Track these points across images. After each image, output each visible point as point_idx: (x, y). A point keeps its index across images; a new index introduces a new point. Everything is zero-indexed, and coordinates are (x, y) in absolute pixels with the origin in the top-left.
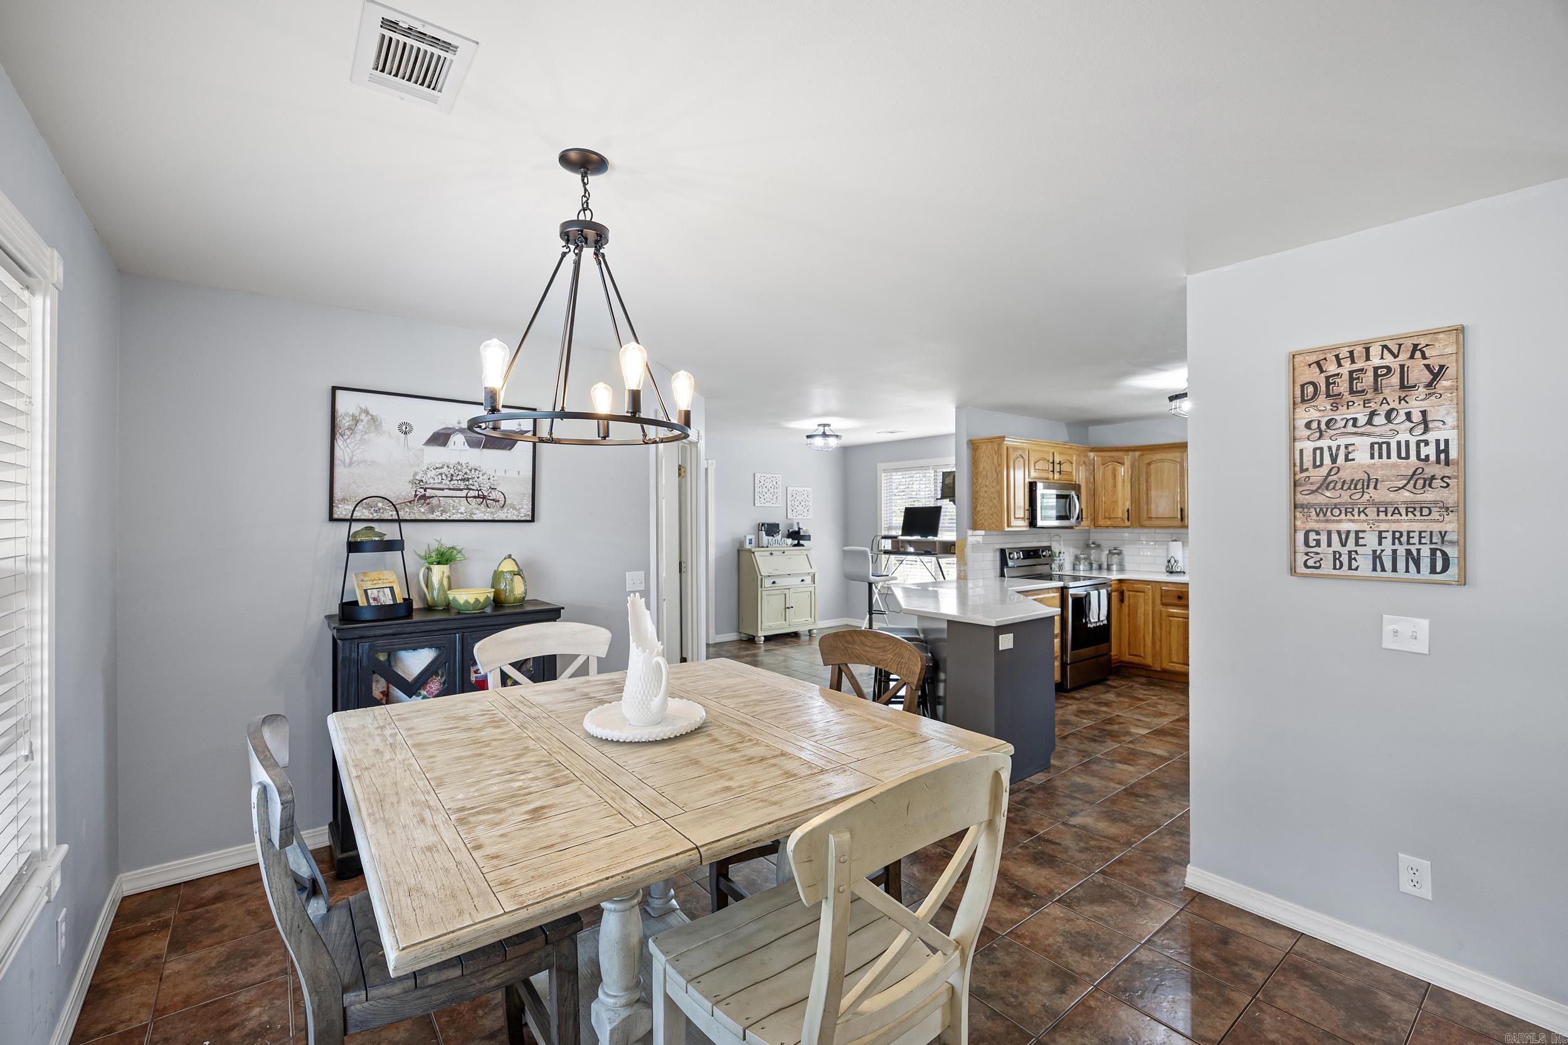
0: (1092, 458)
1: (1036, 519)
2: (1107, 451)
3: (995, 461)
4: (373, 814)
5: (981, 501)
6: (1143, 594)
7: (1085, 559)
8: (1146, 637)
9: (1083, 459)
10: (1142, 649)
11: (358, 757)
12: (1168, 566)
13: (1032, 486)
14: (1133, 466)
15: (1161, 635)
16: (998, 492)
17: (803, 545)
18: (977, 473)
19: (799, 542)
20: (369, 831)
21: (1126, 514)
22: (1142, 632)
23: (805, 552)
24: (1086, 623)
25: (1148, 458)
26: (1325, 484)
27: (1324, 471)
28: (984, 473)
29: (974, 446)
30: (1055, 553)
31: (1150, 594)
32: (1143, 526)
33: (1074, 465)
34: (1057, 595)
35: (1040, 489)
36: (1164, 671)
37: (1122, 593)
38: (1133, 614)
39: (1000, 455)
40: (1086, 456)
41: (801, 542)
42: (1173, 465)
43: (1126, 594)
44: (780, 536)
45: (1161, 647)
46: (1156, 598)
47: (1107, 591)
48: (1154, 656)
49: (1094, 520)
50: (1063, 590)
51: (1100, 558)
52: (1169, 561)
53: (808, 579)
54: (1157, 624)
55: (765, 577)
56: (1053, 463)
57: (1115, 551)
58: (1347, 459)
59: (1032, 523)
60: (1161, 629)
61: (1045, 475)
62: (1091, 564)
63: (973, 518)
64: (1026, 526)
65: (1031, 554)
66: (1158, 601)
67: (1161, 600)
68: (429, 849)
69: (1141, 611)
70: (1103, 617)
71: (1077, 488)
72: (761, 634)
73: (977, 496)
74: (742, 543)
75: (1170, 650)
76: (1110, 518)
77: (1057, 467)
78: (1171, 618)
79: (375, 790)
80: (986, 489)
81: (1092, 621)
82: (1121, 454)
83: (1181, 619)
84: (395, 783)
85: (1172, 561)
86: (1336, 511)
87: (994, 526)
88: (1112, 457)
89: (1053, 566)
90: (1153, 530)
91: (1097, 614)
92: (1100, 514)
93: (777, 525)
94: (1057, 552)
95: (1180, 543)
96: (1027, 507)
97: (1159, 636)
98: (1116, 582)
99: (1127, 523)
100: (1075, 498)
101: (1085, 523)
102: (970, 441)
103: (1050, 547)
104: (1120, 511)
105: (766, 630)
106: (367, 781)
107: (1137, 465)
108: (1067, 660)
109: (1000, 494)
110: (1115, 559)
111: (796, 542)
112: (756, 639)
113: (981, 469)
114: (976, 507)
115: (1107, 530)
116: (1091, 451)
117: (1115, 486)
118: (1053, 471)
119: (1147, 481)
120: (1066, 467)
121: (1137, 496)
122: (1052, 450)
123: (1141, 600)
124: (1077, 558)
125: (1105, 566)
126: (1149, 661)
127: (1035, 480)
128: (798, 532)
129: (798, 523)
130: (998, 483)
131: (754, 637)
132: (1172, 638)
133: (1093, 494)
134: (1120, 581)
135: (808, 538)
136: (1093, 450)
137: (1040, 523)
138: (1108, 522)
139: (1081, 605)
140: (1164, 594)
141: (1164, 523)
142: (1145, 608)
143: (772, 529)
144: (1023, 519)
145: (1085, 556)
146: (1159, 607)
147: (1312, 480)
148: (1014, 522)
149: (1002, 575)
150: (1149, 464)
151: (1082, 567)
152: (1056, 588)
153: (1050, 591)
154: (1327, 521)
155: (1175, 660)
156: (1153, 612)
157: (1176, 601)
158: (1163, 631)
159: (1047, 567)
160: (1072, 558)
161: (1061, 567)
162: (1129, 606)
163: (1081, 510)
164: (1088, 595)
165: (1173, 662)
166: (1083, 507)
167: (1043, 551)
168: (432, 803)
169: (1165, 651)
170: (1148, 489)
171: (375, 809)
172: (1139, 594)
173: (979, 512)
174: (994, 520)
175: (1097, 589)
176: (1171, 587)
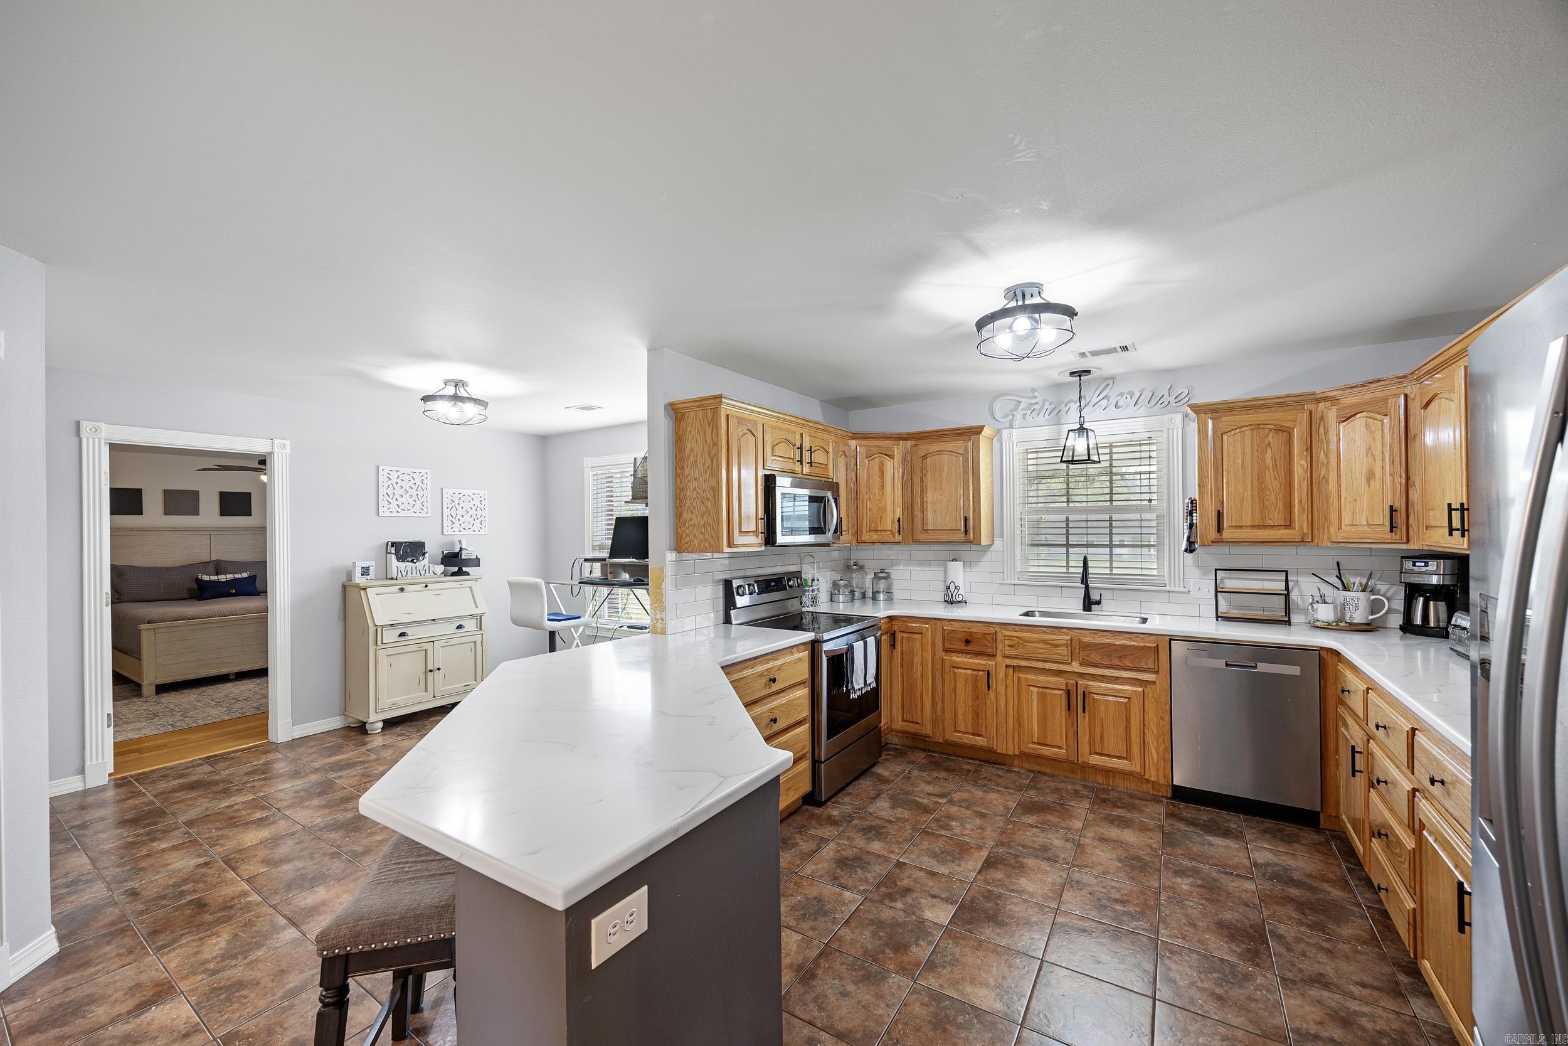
0: (853, 448)
1: (775, 533)
2: (873, 438)
3: (709, 439)
5: (688, 504)
6: (920, 636)
7: (845, 586)
8: (925, 697)
9: (842, 447)
10: (919, 712)
12: (946, 595)
13: (769, 483)
14: (904, 460)
15: (943, 693)
16: (713, 489)
17: (467, 574)
18: (681, 459)
19: (460, 569)
21: (897, 524)
22: (919, 690)
23: (469, 584)
24: (848, 691)
25: (924, 448)
28: (693, 458)
29: (677, 413)
30: (806, 580)
31: (930, 636)
32: (917, 542)
33: (831, 455)
34: (805, 654)
35: (783, 484)
36: (948, 743)
37: (893, 635)
38: (907, 664)
39: (715, 427)
40: (847, 445)
41: (464, 569)
42: (954, 459)
43: (899, 636)
44: (426, 561)
45: (943, 709)
46: (937, 641)
47: (876, 638)
48: (934, 722)
49: (857, 533)
50: (814, 646)
51: (864, 583)
52: (948, 588)
53: (470, 625)
54: (938, 677)
55: (383, 627)
56: (801, 448)
57: (882, 575)
59: (770, 538)
60: (943, 684)
61: (789, 466)
62: (852, 592)
63: (677, 533)
64: (759, 545)
65: (770, 584)
66: (940, 646)
67: (944, 645)
69: (917, 659)
70: (871, 679)
71: (834, 487)
72: (375, 720)
73: (682, 496)
74: (350, 575)
75: (956, 715)
76: (876, 531)
77: (806, 457)
78: (956, 670)
80: (695, 484)
81: (856, 687)
82: (889, 443)
83: (970, 672)
85: (952, 588)
87: (707, 545)
88: (879, 447)
89: (804, 599)
90: (927, 547)
91: (861, 679)
92: (865, 525)
93: (421, 545)
94: (810, 577)
95: (961, 563)
96: (761, 514)
97: (940, 694)
98: (887, 620)
99: (898, 538)
100: (832, 501)
101: (845, 538)
102: (671, 404)
103: (800, 572)
104: (889, 521)
105: (383, 711)
107: (909, 459)
108: (819, 756)
109: (716, 490)
110: (882, 585)
111: (456, 569)
112: (367, 726)
113: (688, 451)
114: (681, 515)
115: (872, 547)
116: (853, 438)
117: (882, 487)
118: (801, 461)
119: (922, 481)
120: (819, 457)
121: (909, 502)
122: (799, 430)
123: (918, 645)
124: (835, 585)
125: (869, 594)
126: (928, 730)
127: (773, 473)
128: (456, 555)
129: (460, 542)
130: (712, 474)
131: (365, 723)
132: (958, 697)
133: (856, 497)
134: (891, 618)
135: (476, 562)
136: (856, 436)
137: (781, 539)
138: (875, 537)
139: (840, 664)
140: (947, 636)
141: (944, 537)
142: (923, 654)
143: (410, 551)
144: (755, 533)
145: (846, 582)
146: (940, 653)
148: (738, 539)
149: (728, 620)
150: (925, 457)
151: (841, 598)
152: (804, 644)
153: (795, 650)
155: (962, 728)
156: (933, 661)
157: (962, 646)
158: (947, 686)
159: (796, 602)
160: (830, 585)
161: (814, 601)
162: (902, 653)
163: (840, 520)
164: (851, 648)
165: (959, 732)
166: (843, 515)
167: (789, 580)
169: (948, 716)
170: (923, 492)
172: (915, 636)
173: (685, 522)
174: (707, 536)
175: (863, 638)
176: (957, 626)
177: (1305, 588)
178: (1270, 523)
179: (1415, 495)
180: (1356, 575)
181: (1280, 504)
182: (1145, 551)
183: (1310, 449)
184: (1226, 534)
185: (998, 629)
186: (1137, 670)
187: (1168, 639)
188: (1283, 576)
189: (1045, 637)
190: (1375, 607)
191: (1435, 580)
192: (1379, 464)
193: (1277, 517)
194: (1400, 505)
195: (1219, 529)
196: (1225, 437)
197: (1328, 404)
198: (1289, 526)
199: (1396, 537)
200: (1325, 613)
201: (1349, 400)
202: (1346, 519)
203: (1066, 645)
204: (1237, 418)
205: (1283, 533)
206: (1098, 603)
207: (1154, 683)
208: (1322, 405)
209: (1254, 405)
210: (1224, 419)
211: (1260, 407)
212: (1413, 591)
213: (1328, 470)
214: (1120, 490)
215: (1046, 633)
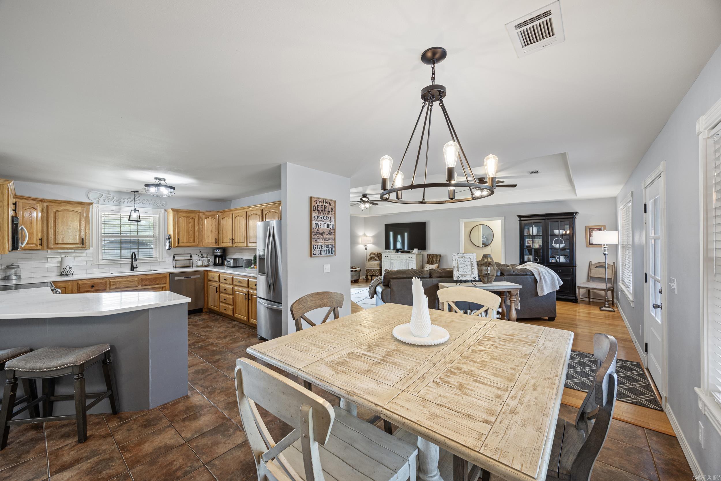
2: (26, 199)
4: (560, 357)
11: (549, 390)
14: (43, 211)
20: (565, 352)
21: (39, 241)
26: (317, 233)
27: (316, 229)
31: (71, 287)
32: (52, 249)
46: (75, 289)
58: (320, 227)
66: (76, 291)
67: (79, 290)
68: (550, 341)
79: (553, 366)
84: (542, 364)
86: (319, 240)
88: (29, 203)
99: (40, 247)
100: (25, 230)
104: (35, 240)
106: (553, 372)
107: (46, 211)
117: (31, 223)
119: (55, 222)
121: (47, 231)
138: (27, 247)
141: (68, 246)
147: (315, 231)
150: (56, 212)
154: (317, 242)
157: (89, 289)
168: (537, 351)
170: (55, 226)
171: (558, 358)
176: (85, 282)
177: (195, 258)
178: (190, 241)
179: (220, 236)
180: (205, 254)
181: (192, 237)
182: (151, 250)
183: (198, 224)
184: (180, 244)
185: (107, 280)
186: (161, 284)
187: (169, 274)
188: (189, 255)
189: (128, 279)
190: (209, 261)
191: (219, 254)
192: (213, 229)
193: (192, 240)
194: (217, 238)
195: (179, 243)
196: (180, 219)
197: (202, 214)
198: (194, 242)
199: (217, 244)
200: (200, 263)
201: (207, 214)
202: (207, 241)
203: (137, 281)
204: (183, 214)
205: (193, 244)
206: (136, 268)
207: (165, 287)
208: (201, 214)
209: (187, 212)
210: (180, 214)
211: (188, 212)
212: (216, 256)
213: (202, 229)
214: (141, 231)
215: (128, 278)
